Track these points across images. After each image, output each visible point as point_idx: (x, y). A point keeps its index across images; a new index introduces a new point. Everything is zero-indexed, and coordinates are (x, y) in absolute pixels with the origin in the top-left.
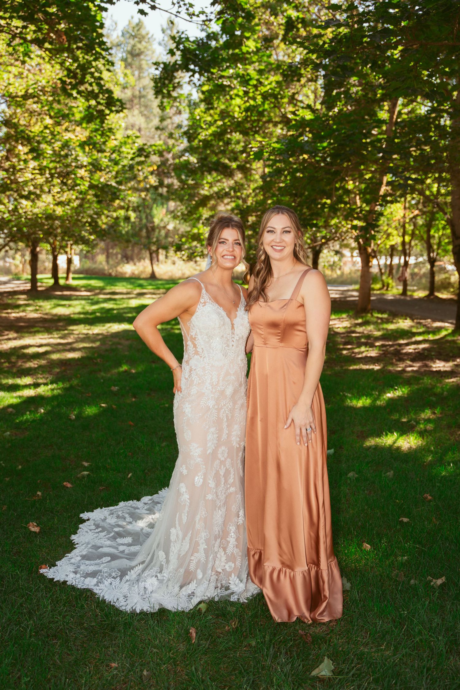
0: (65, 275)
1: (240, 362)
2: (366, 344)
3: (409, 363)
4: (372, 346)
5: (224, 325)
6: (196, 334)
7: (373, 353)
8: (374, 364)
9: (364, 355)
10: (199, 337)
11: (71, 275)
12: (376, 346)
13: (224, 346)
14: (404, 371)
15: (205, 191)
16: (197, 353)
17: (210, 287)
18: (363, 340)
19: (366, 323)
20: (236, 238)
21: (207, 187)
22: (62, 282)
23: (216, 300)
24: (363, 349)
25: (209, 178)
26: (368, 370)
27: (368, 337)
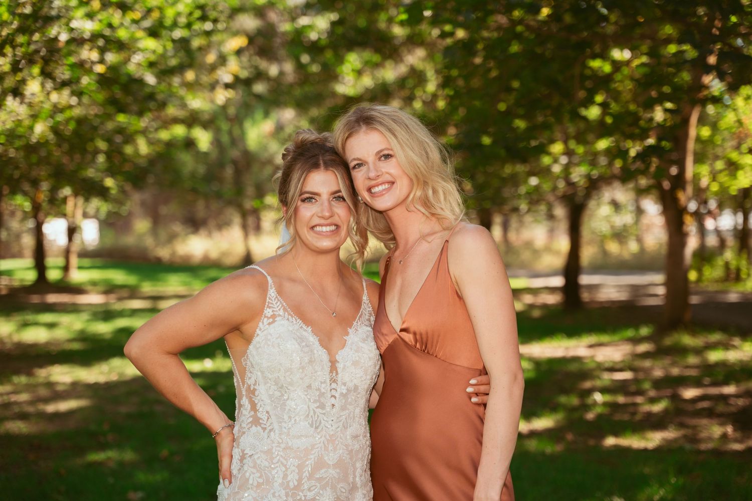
0: (61, 261)
1: (350, 441)
5: (311, 362)
11: (74, 261)
13: (313, 406)
16: (256, 421)
17: (288, 286)
20: (335, 188)
22: (53, 275)
23: (299, 312)
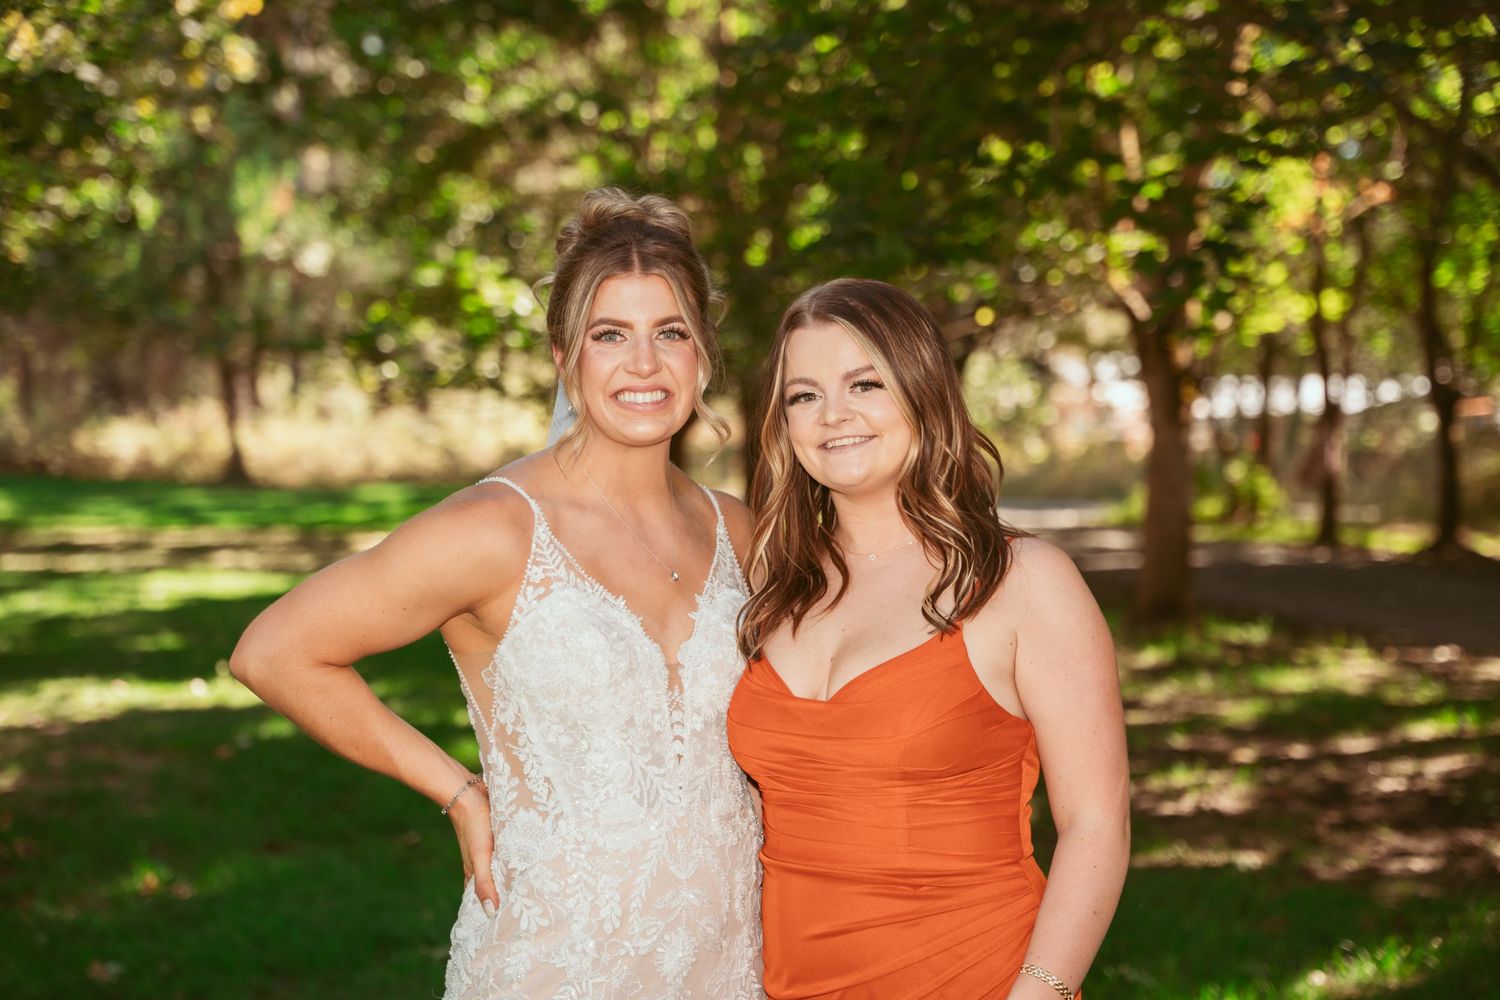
2: (1190, 758)
3: (1390, 839)
4: (1219, 761)
5: (630, 671)
6: (518, 720)
7: (1230, 796)
8: (1237, 844)
9: (1187, 805)
10: (532, 731)
12: (1238, 766)
13: (642, 761)
14: (1370, 876)
15: (471, 109)
16: (526, 799)
17: (570, 517)
18: (1179, 741)
19: (1183, 666)
20: (664, 313)
21: (478, 89)
23: (595, 569)
24: (1180, 777)
25: (488, 52)
26: (1209, 871)
27: (1197, 724)
